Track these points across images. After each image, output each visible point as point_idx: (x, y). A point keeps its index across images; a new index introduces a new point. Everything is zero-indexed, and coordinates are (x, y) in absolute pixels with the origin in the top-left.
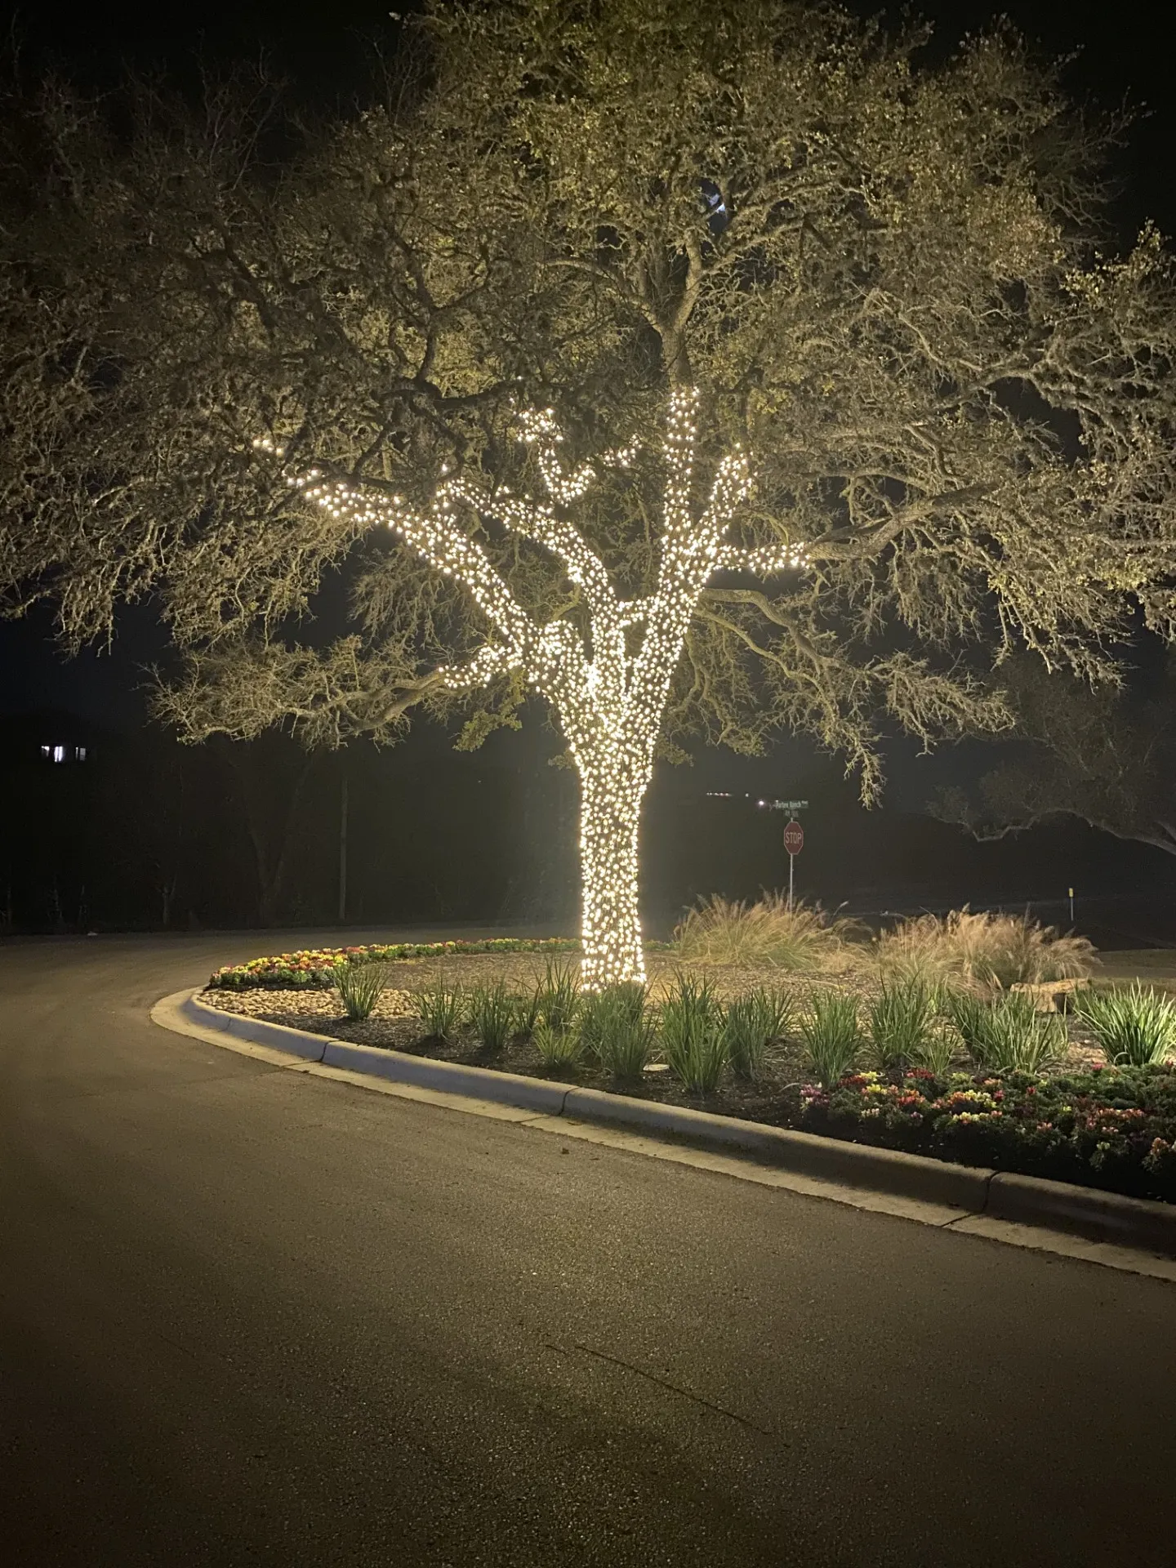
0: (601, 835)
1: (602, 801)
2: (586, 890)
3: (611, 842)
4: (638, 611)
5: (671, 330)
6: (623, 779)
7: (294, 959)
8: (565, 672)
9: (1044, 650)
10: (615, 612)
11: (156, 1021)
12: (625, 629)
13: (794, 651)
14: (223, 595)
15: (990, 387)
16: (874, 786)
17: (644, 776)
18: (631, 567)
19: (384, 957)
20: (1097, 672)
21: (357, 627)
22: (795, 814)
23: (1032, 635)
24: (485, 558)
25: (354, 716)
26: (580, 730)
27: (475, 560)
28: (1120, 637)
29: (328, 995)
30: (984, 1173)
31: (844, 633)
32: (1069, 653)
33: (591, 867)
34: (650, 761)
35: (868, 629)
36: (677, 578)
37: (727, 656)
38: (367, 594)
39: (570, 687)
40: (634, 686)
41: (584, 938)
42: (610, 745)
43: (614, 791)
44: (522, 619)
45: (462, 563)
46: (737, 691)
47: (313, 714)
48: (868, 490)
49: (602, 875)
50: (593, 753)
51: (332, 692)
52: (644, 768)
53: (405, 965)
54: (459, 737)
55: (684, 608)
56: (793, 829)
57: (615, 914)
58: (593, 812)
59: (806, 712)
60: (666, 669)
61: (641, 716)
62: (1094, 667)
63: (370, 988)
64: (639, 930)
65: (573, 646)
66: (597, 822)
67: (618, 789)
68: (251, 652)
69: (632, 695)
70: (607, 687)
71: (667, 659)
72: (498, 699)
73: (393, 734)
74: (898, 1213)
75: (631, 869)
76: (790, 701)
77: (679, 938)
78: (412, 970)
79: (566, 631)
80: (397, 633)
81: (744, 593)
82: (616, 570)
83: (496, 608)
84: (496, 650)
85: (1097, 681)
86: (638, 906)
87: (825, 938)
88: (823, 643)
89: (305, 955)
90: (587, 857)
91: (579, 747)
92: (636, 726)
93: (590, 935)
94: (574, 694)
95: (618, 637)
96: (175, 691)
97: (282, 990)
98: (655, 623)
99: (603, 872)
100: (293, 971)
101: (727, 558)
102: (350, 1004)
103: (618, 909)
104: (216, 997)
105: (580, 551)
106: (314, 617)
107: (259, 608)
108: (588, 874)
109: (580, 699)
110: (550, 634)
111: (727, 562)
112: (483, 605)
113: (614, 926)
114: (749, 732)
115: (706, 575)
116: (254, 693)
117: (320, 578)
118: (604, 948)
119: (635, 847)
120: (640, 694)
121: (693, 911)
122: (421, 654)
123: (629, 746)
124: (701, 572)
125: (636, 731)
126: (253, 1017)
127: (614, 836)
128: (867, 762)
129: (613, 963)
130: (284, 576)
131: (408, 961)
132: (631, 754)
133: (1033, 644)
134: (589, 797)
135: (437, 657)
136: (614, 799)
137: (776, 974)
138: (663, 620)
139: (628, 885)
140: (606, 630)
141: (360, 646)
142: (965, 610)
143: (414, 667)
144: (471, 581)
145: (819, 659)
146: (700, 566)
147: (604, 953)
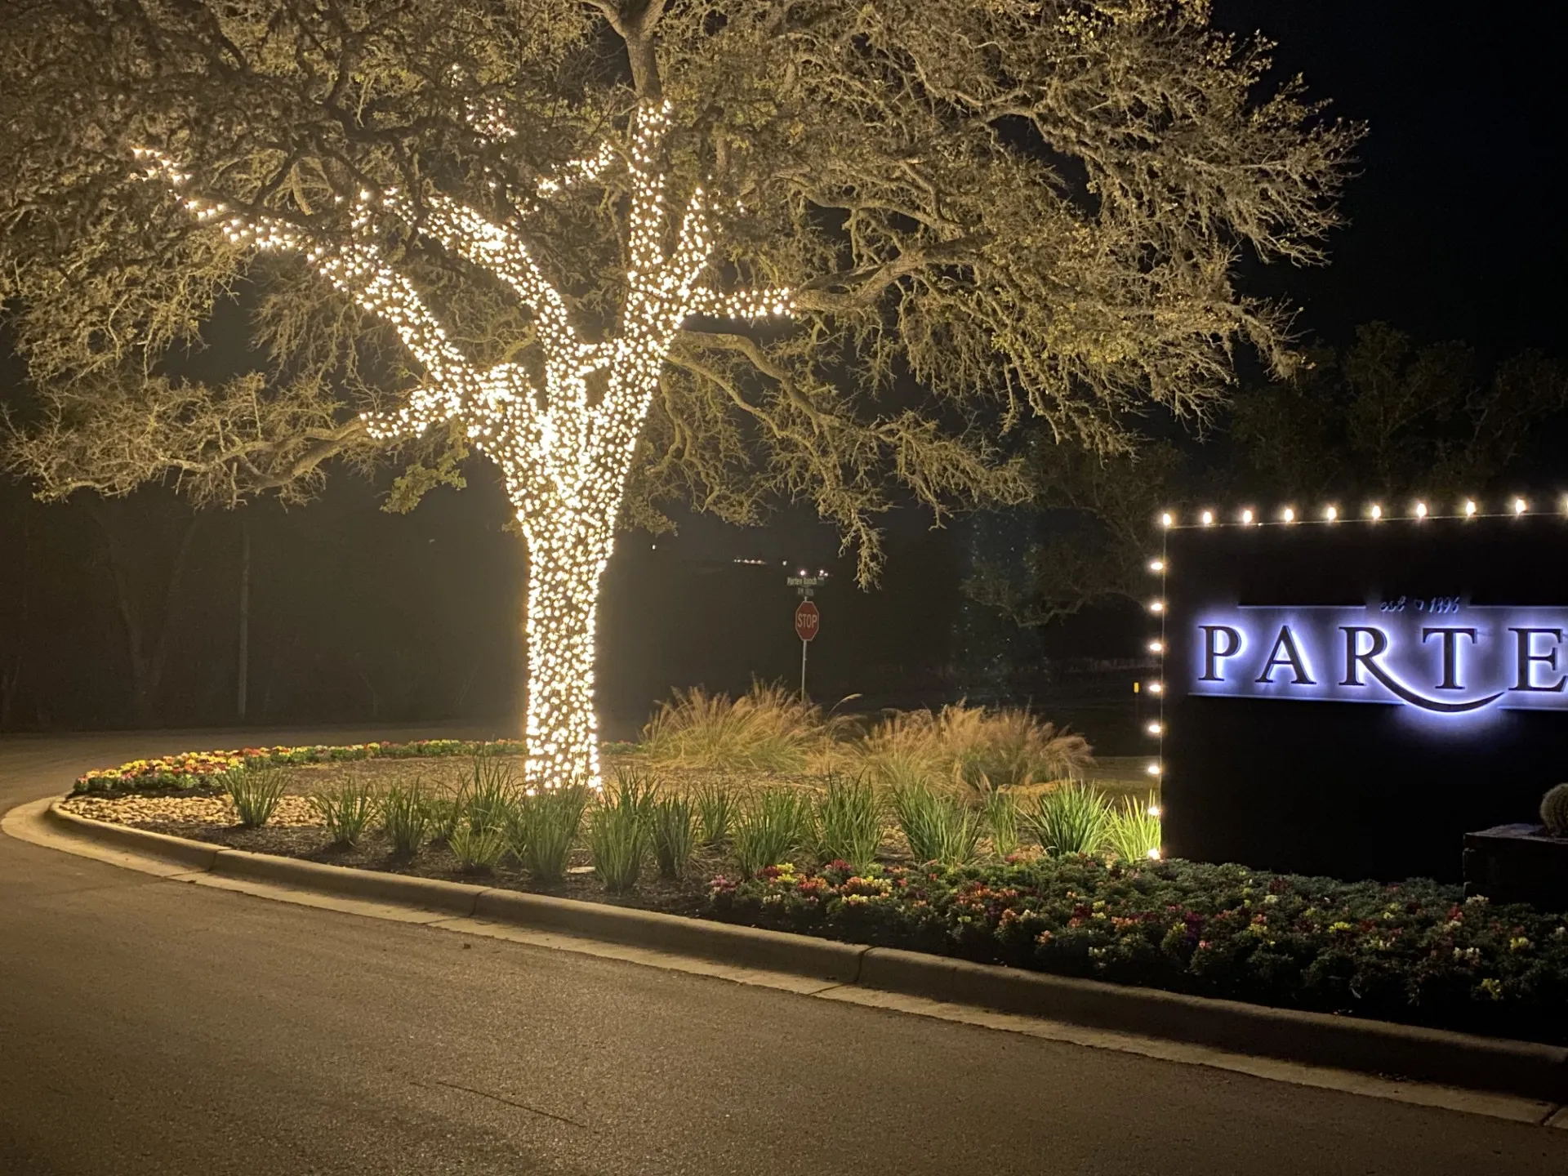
0: (551, 618)
1: (553, 579)
2: (532, 681)
3: (563, 627)
4: (603, 356)
5: (637, 36)
6: (578, 554)
7: (179, 762)
8: (512, 426)
9: (1052, 417)
10: (574, 357)
11: (8, 832)
12: (586, 377)
13: (789, 405)
14: (92, 324)
15: (992, 124)
16: (872, 564)
17: (603, 551)
18: (604, 295)
19: (290, 760)
20: (1107, 443)
21: (260, 361)
22: (811, 593)
23: (1039, 400)
24: (413, 293)
25: (255, 470)
26: (529, 495)
27: (400, 295)
28: (1132, 405)
29: (219, 802)
30: (859, 948)
31: (846, 386)
32: (1078, 422)
33: (539, 654)
34: (611, 533)
35: (875, 383)
36: (645, 322)
37: (714, 409)
38: (274, 316)
39: (517, 445)
40: (592, 445)
41: (529, 736)
42: (564, 514)
43: (567, 567)
44: (459, 363)
45: (385, 299)
46: (727, 449)
47: (203, 467)
48: (874, 223)
49: (551, 664)
50: (544, 523)
51: (227, 439)
52: (603, 541)
53: (314, 770)
54: (389, 496)
55: (652, 357)
56: (807, 610)
57: (565, 709)
58: (542, 591)
59: (807, 476)
60: (630, 427)
61: (600, 481)
62: (1104, 437)
63: (271, 792)
64: (593, 726)
65: (523, 395)
66: (547, 603)
67: (572, 565)
68: (126, 387)
69: (591, 457)
70: (563, 445)
71: (631, 417)
72: (440, 450)
73: (304, 490)
74: (776, 986)
75: (585, 657)
76: (789, 463)
77: (650, 738)
78: (324, 775)
79: (515, 377)
80: (311, 366)
81: (730, 337)
82: (585, 300)
83: (427, 351)
84: (432, 395)
85: (1107, 454)
86: (593, 700)
87: (814, 738)
88: (824, 397)
89: (192, 758)
90: (534, 644)
91: (529, 515)
92: (594, 493)
93: (536, 733)
94: (522, 453)
95: (577, 386)
96: (32, 438)
97: (164, 796)
98: (619, 373)
99: (552, 660)
100: (177, 775)
101: (702, 303)
102: (245, 811)
103: (570, 704)
104: (82, 805)
105: (533, 281)
106: (206, 346)
107: (136, 336)
108: (535, 663)
109: (529, 460)
110: (496, 379)
111: (701, 307)
112: (412, 347)
113: (563, 723)
114: (742, 497)
115: (678, 320)
116: (130, 441)
117: (214, 298)
118: (551, 748)
119: (592, 631)
120: (599, 457)
121: (667, 707)
122: (341, 393)
123: (585, 516)
124: (672, 317)
125: (593, 499)
126: (129, 825)
127: (566, 619)
128: (865, 538)
129: (561, 764)
130: (169, 299)
131: (319, 766)
132: (588, 526)
133: (1039, 411)
134: (538, 573)
135: (361, 399)
136: (566, 577)
137: (755, 777)
138: (628, 370)
139: (581, 676)
140: (564, 376)
141: (262, 385)
142: (982, 365)
143: (330, 412)
144: (396, 320)
145: (817, 417)
146: (670, 310)
147: (552, 753)
